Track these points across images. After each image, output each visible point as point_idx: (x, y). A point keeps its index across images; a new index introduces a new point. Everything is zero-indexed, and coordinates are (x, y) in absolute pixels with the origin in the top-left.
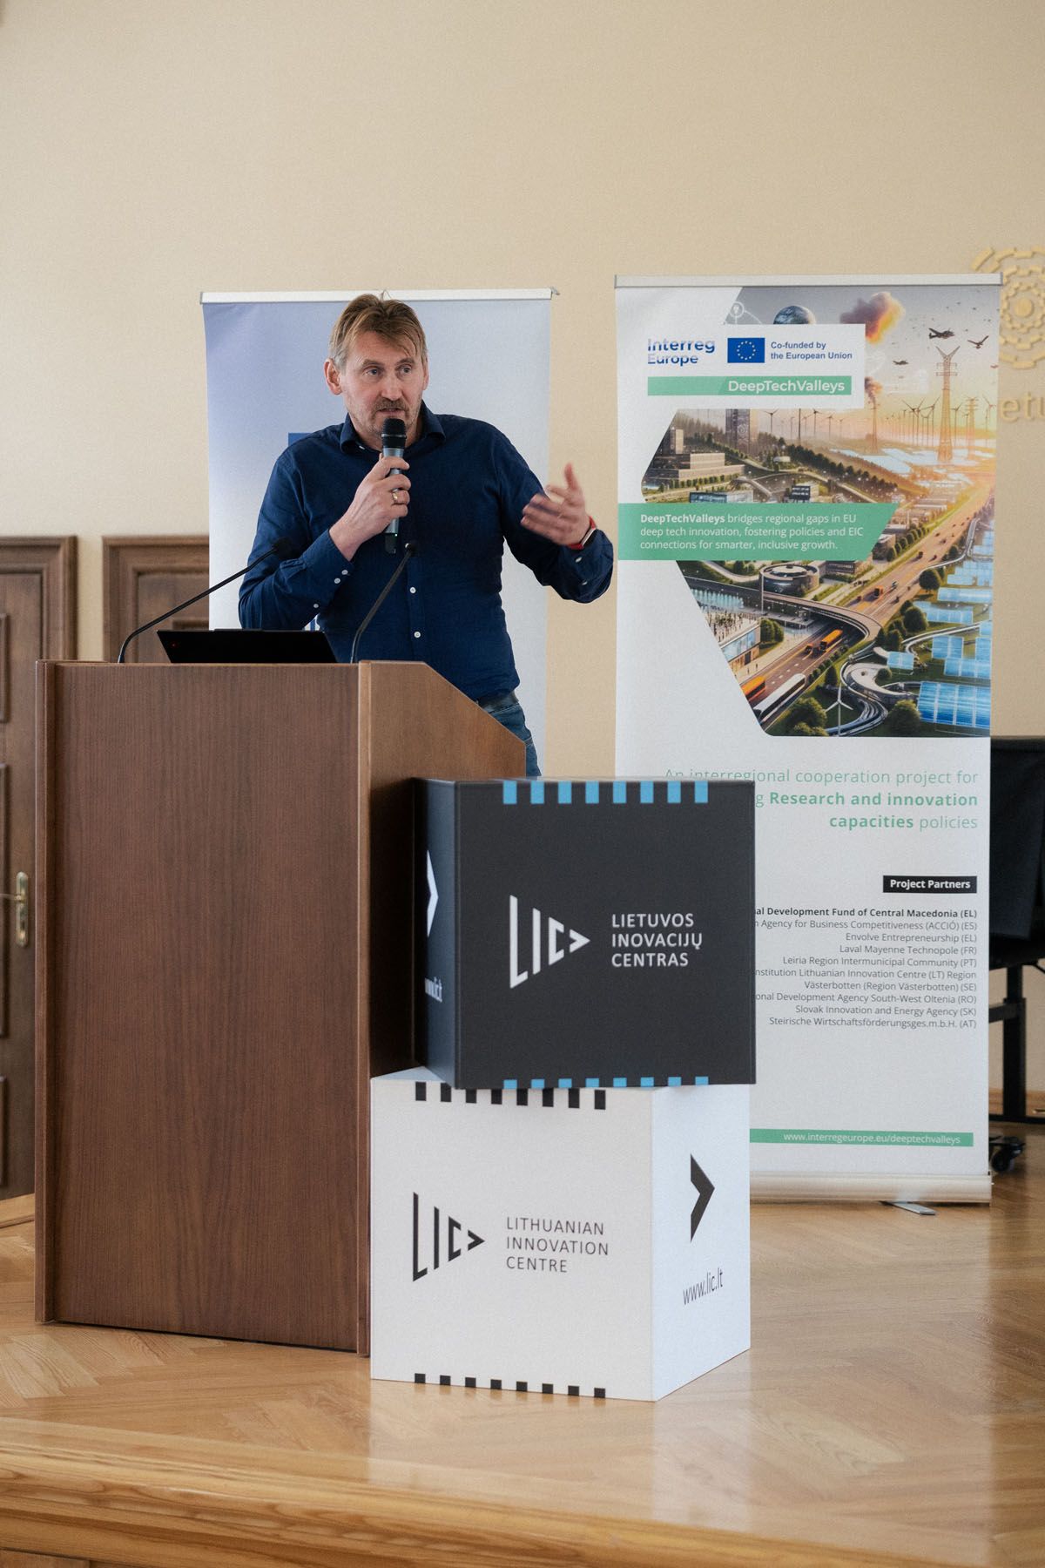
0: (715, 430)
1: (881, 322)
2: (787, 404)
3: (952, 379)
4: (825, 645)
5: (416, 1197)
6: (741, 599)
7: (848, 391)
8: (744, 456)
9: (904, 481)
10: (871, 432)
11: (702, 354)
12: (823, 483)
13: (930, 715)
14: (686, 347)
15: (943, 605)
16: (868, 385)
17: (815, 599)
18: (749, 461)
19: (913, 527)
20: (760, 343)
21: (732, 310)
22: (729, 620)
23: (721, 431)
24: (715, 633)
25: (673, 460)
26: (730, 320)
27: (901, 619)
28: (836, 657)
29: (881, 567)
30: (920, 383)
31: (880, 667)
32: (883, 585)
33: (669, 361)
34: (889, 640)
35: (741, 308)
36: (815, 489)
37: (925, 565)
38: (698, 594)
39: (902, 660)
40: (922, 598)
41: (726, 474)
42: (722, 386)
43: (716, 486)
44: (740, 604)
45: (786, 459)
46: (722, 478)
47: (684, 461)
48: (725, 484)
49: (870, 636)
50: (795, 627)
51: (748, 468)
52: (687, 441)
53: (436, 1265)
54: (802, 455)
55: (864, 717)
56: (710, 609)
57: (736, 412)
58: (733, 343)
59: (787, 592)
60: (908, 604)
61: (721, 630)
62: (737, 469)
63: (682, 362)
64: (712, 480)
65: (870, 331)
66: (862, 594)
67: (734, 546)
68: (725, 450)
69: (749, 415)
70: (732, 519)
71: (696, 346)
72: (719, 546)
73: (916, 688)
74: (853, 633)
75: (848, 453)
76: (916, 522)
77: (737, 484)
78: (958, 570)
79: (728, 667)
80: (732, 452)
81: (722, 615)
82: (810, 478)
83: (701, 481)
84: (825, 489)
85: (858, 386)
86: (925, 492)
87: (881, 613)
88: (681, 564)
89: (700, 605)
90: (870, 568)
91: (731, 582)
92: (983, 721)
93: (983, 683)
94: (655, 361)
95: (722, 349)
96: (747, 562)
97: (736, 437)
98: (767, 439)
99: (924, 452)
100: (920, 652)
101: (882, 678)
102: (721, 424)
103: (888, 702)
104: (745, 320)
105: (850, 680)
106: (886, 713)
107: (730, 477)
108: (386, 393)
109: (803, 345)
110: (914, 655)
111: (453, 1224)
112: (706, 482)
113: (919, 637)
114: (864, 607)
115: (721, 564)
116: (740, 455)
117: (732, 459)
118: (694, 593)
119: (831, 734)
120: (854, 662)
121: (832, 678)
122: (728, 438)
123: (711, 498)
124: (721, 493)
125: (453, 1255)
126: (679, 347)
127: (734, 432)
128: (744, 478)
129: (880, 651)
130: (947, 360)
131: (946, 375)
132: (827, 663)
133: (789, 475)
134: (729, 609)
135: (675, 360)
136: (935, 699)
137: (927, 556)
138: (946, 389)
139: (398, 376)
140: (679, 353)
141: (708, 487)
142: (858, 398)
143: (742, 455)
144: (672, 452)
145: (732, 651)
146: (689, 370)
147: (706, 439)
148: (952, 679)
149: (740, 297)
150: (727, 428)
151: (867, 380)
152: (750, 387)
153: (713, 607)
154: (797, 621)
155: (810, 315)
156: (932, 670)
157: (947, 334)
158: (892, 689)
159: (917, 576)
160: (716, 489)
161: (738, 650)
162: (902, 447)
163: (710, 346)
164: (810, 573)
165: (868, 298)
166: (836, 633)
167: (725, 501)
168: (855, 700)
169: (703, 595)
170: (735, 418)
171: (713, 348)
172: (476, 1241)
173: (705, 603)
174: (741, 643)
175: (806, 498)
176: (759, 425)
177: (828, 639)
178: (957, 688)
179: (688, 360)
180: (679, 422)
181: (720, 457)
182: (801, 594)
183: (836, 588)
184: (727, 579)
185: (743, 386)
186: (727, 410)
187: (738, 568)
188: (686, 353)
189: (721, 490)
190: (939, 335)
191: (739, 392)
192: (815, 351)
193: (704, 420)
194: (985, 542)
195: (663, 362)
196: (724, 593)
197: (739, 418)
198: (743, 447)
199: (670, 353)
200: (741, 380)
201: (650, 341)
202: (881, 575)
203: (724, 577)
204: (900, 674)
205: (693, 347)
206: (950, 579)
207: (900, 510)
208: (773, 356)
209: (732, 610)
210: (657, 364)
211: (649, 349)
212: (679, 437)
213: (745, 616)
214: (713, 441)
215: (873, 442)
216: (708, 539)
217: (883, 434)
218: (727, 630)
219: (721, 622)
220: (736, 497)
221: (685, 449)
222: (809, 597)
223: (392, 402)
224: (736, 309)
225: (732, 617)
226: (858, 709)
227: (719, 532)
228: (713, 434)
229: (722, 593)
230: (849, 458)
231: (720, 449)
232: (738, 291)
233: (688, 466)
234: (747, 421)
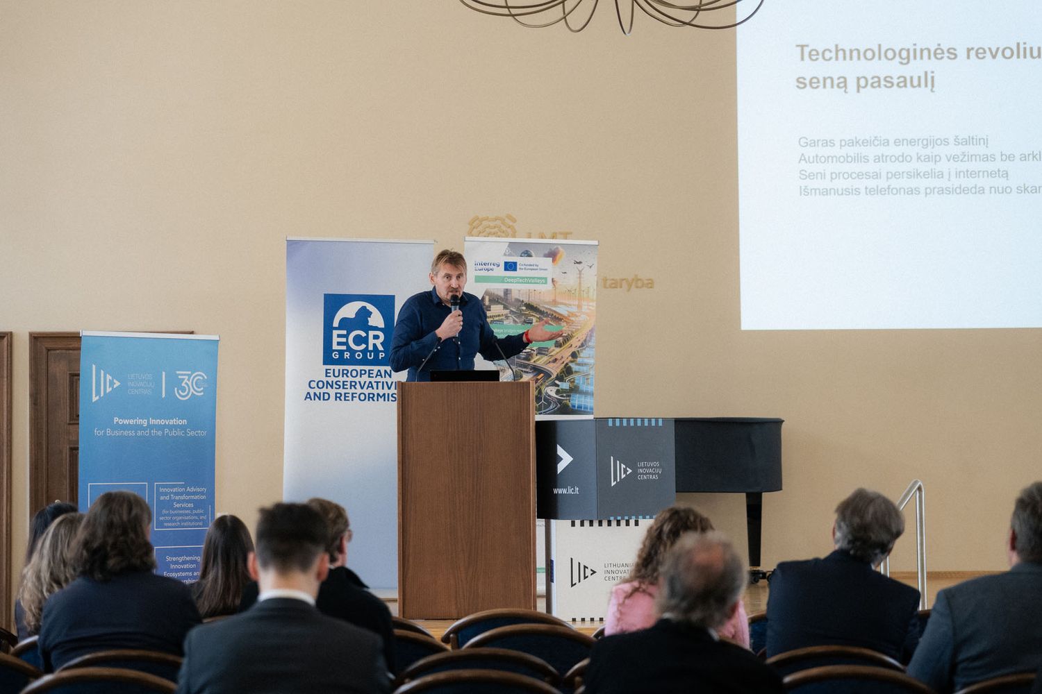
0: (500, 296)
1: (558, 256)
2: (524, 287)
3: (582, 279)
4: (538, 380)
5: (572, 559)
7: (546, 283)
9: (566, 318)
10: (554, 298)
11: (495, 267)
12: (537, 317)
13: (574, 406)
14: (489, 264)
15: (579, 364)
16: (553, 280)
17: (534, 362)
18: (511, 309)
19: (569, 335)
20: (515, 264)
21: (505, 251)
22: (504, 370)
23: (502, 297)
26: (505, 255)
27: (564, 370)
28: (542, 385)
29: (558, 350)
30: (570, 281)
31: (557, 388)
32: (558, 357)
33: (483, 269)
34: (560, 378)
35: (509, 250)
36: (534, 320)
37: (573, 349)
39: (565, 385)
40: (572, 362)
42: (502, 280)
43: (500, 318)
45: (524, 308)
46: (502, 315)
48: (504, 317)
49: (554, 376)
50: (527, 372)
51: (511, 311)
52: (490, 300)
53: (579, 581)
54: (530, 307)
55: (551, 407)
56: (498, 365)
57: (507, 290)
58: (506, 263)
59: (524, 359)
60: (567, 364)
62: (508, 312)
63: (488, 270)
64: (499, 316)
65: (554, 261)
66: (551, 360)
68: (503, 304)
69: (511, 291)
70: (505, 331)
73: (569, 396)
74: (548, 375)
75: (546, 306)
76: (570, 333)
77: (507, 317)
78: (584, 351)
80: (505, 305)
81: (502, 368)
82: (532, 315)
83: (494, 316)
84: (538, 320)
85: (549, 281)
86: (573, 322)
87: (557, 367)
90: (554, 350)
92: (592, 409)
93: (592, 394)
94: (478, 269)
95: (502, 266)
97: (507, 299)
98: (517, 300)
99: (573, 306)
100: (572, 382)
101: (558, 392)
102: (502, 294)
103: (560, 401)
104: (510, 255)
105: (547, 393)
106: (559, 405)
107: (505, 315)
108: (452, 285)
109: (530, 265)
110: (569, 383)
111: (585, 567)
112: (497, 316)
113: (571, 377)
114: (551, 365)
117: (505, 308)
119: (540, 414)
120: (548, 386)
121: (540, 392)
122: (504, 300)
124: (501, 321)
125: (585, 577)
126: (487, 265)
127: (506, 297)
128: (510, 315)
129: (557, 382)
130: (580, 272)
131: (580, 278)
132: (539, 387)
133: (526, 314)
135: (485, 269)
136: (576, 401)
137: (574, 346)
138: (580, 283)
139: (457, 279)
140: (487, 267)
141: (497, 318)
142: (549, 285)
143: (509, 306)
146: (490, 273)
147: (496, 300)
148: (582, 393)
149: (509, 247)
150: (504, 296)
151: (553, 279)
152: (512, 280)
154: (527, 370)
155: (533, 254)
156: (574, 390)
157: (580, 263)
158: (561, 396)
159: (570, 354)
162: (565, 304)
164: (532, 352)
165: (553, 248)
166: (542, 375)
168: (548, 400)
170: (507, 292)
171: (499, 265)
172: (594, 572)
175: (531, 323)
176: (515, 295)
177: (539, 377)
178: (583, 396)
179: (490, 269)
180: (487, 293)
181: (501, 307)
182: (529, 360)
183: (542, 358)
185: (509, 280)
186: (503, 289)
188: (489, 267)
189: (502, 319)
190: (577, 263)
191: (508, 282)
192: (535, 267)
193: (496, 293)
194: (592, 341)
195: (481, 270)
198: (509, 303)
199: (484, 267)
200: (509, 277)
201: (475, 261)
202: (558, 353)
204: (564, 391)
205: (492, 265)
206: (582, 355)
207: (564, 328)
208: (520, 269)
209: (505, 366)
211: (476, 265)
212: (487, 299)
214: (499, 301)
215: (555, 302)
217: (558, 300)
222: (532, 361)
223: (455, 289)
224: (507, 250)
225: (506, 369)
226: (549, 404)
228: (499, 298)
230: (546, 308)
231: (502, 304)
232: (508, 244)
233: (490, 310)
234: (511, 293)
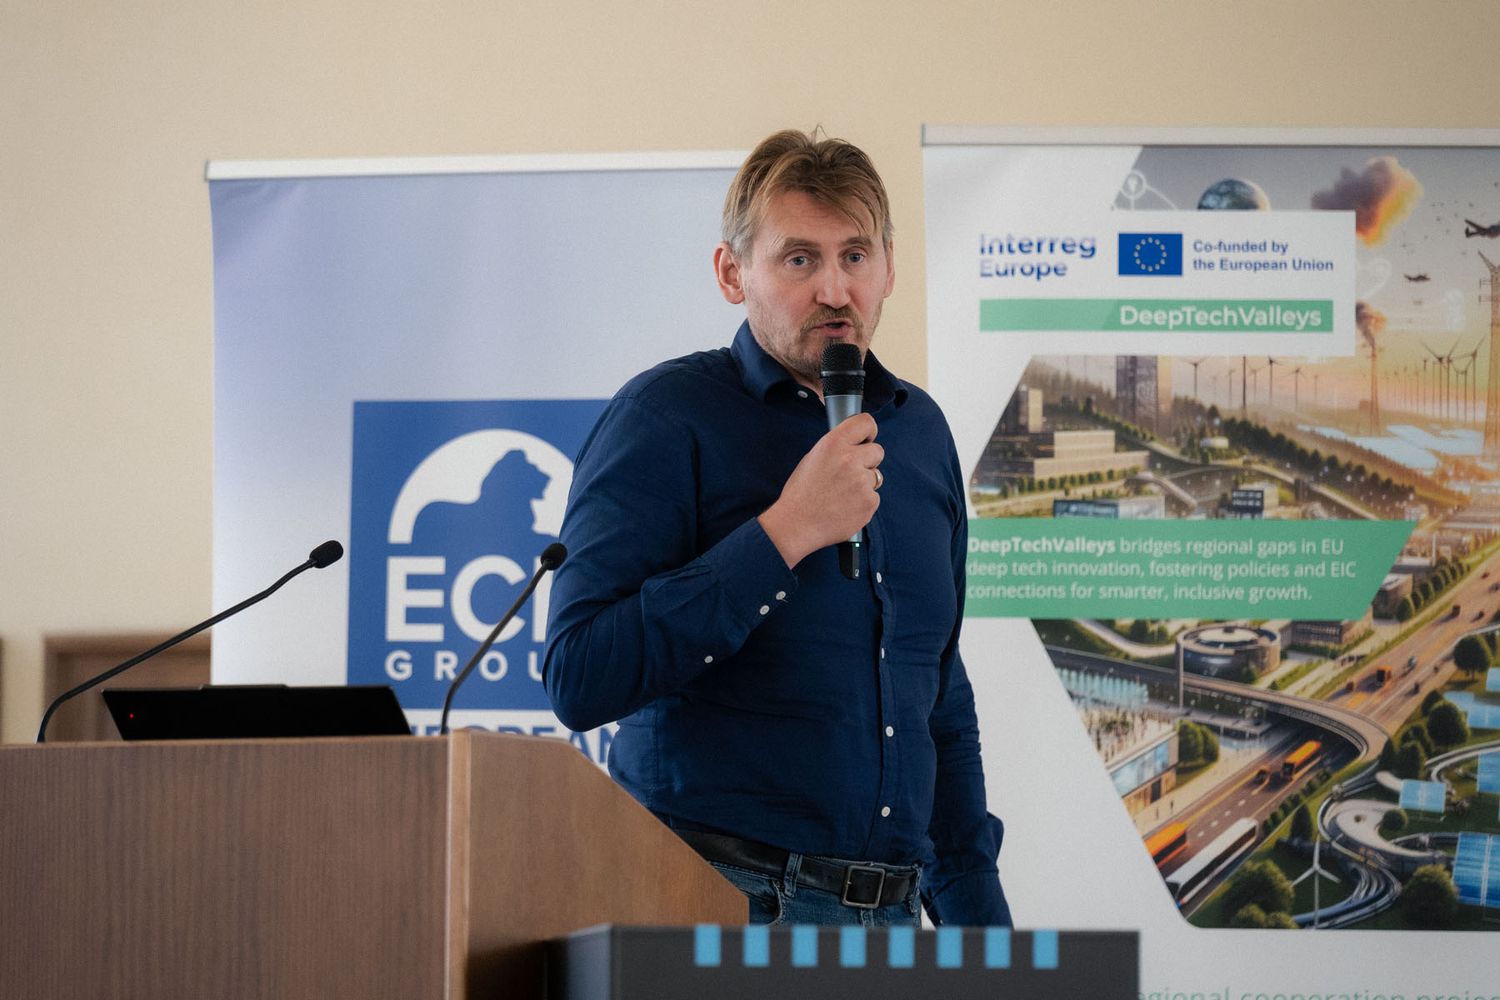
0: (1097, 391)
1: (1384, 208)
2: (1223, 347)
4: (1290, 769)
6: (1144, 687)
7: (1327, 326)
8: (1148, 437)
9: (1425, 483)
10: (1367, 397)
11: (1074, 261)
12: (1285, 485)
13: (1474, 892)
14: (1045, 247)
15: (1494, 698)
16: (1361, 315)
17: (1274, 686)
18: (1158, 446)
19: (1441, 561)
20: (1174, 242)
21: (1126, 185)
22: (1124, 724)
23: (1108, 394)
24: (1099, 747)
25: (1023, 444)
26: (1122, 202)
27: (1423, 723)
28: (1310, 790)
29: (1388, 631)
30: (1450, 314)
31: (1387, 807)
32: (1392, 663)
33: (1018, 271)
34: (1403, 760)
35: (1140, 181)
36: (1271, 494)
37: (1464, 629)
38: (1069, 678)
39: (1426, 795)
40: (1458, 686)
41: (1117, 468)
42: (1108, 316)
43: (1100, 488)
44: (1142, 695)
45: (1221, 443)
46: (1111, 475)
47: (1042, 445)
48: (1117, 485)
49: (1369, 753)
50: (1240, 735)
51: (1155, 458)
52: (1049, 410)
54: (1250, 436)
55: (1359, 894)
56: (1090, 705)
57: (1133, 360)
58: (1127, 242)
59: (1225, 674)
60: (1434, 696)
61: (1109, 741)
62: (1134, 459)
63: (1039, 274)
64: (1093, 478)
65: (1364, 224)
66: (1355, 678)
67: (1131, 593)
68: (1116, 427)
69: (1155, 367)
70: (1127, 546)
71: (1064, 247)
72: (1104, 593)
73: (1449, 844)
74: (1339, 746)
75: (1329, 432)
76: (1447, 552)
77: (1135, 485)
79: (1121, 806)
80: (1126, 431)
81: (1110, 716)
82: (1263, 476)
83: (1073, 480)
84: (1289, 495)
85: (1345, 317)
86: (1463, 502)
87: (1389, 712)
88: (1039, 626)
89: (1072, 695)
90: (1369, 634)
91: (1127, 657)
94: (992, 271)
95: (1109, 252)
96: (1153, 622)
97: (1134, 403)
98: (1187, 407)
99: (1461, 433)
100: (1457, 780)
101: (1390, 826)
102: (1108, 381)
103: (1401, 868)
104: (1149, 203)
105: (1335, 829)
106: (1397, 887)
107: (1124, 473)
108: (824, 293)
109: (1249, 247)
110: (1445, 786)
112: (1081, 481)
113: (1455, 755)
114: (1358, 701)
115: (1109, 625)
116: (1140, 436)
117: (1126, 440)
118: (1061, 676)
119: (1303, 925)
120: (1342, 798)
121: (1302, 826)
122: (1120, 405)
123: (1090, 509)
124: (1108, 501)
126: (1034, 249)
127: (1130, 395)
128: (1148, 475)
129: (1387, 779)
130: (1497, 274)
131: (1496, 299)
132: (1295, 800)
133: (1226, 472)
134: (1123, 704)
135: (1027, 269)
136: (1483, 865)
137: (1468, 612)
138: (1495, 325)
139: (844, 267)
140: (1033, 259)
141: (1086, 491)
142: (1345, 338)
143: (1144, 436)
144: (1023, 429)
145: (1128, 778)
146: (1050, 288)
147: (1081, 407)
149: (1139, 163)
150: (1118, 389)
151: (1359, 308)
152: (1159, 316)
153: (1096, 701)
154: (1241, 725)
155: (1261, 194)
156: (1473, 813)
157: (1495, 231)
158: (1408, 845)
159: (1449, 649)
160: (1099, 494)
161: (1139, 777)
162: (1424, 422)
163: (1086, 246)
164: (1264, 641)
165: (1360, 167)
166: (1310, 747)
167: (1116, 514)
168: (1343, 863)
169: (1077, 680)
170: (1132, 370)
171: (1093, 250)
173: (1081, 694)
174: (1143, 764)
175: (1256, 510)
176: (1174, 383)
177: (1297, 757)
179: (1049, 270)
180: (1035, 376)
181: (1108, 437)
182: (1249, 679)
183: (1310, 668)
184: (1119, 652)
185: (1144, 317)
186: (1118, 357)
187: (1138, 633)
188: (1045, 258)
189: (1108, 495)
190: (1482, 231)
191: (1138, 327)
192: (1270, 256)
193: (1078, 374)
195: (1006, 273)
196: (1113, 677)
197: (1139, 372)
198: (1148, 422)
199: (1019, 258)
200: (1141, 304)
201: (982, 236)
202: (1388, 646)
203: (1112, 648)
204: (1422, 820)
205: (1058, 247)
207: (1419, 533)
208: (1198, 264)
209: (1128, 707)
210: (995, 276)
211: (982, 250)
212: (1035, 403)
213: (1150, 717)
214: (1094, 409)
215: (1372, 414)
216: (1085, 581)
217: (1389, 401)
218: (1120, 741)
219: (1109, 726)
220: (1135, 509)
221: (1044, 425)
222: (1263, 684)
223: (835, 310)
224: (1133, 183)
225: (1129, 719)
226: (1350, 880)
227: (1105, 570)
228: (1093, 397)
229: (1109, 676)
230: (1332, 442)
231: (1105, 425)
232: (1135, 153)
233: (1050, 455)
234: (1152, 376)
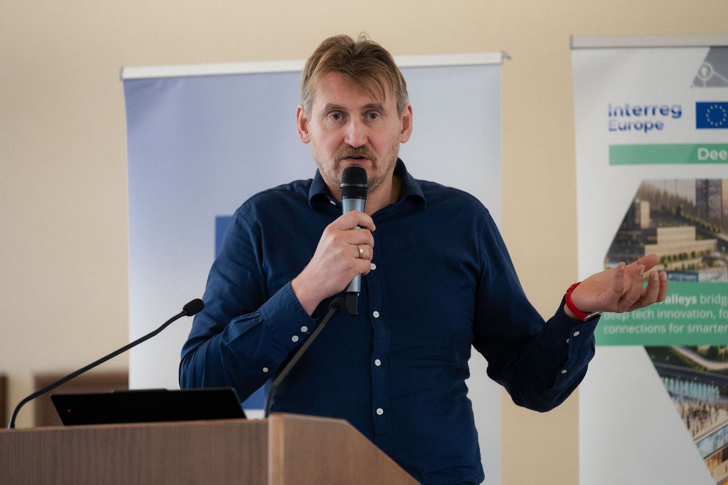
0: (684, 202)
6: (717, 388)
8: (717, 229)
11: (668, 120)
14: (650, 112)
18: (723, 236)
21: (700, 72)
22: (704, 412)
23: (691, 203)
24: (689, 427)
25: (637, 236)
26: (698, 83)
33: (632, 127)
35: (709, 69)
38: (669, 383)
41: (697, 250)
42: (690, 155)
43: (687, 263)
44: (715, 394)
46: (693, 255)
47: (650, 236)
48: (697, 261)
51: (721, 243)
52: (653, 214)
56: (682, 400)
57: (707, 183)
58: (701, 108)
61: (695, 423)
62: (708, 244)
63: (646, 128)
64: (682, 257)
67: (707, 329)
68: (696, 224)
69: (720, 186)
70: (705, 300)
71: (661, 111)
72: (691, 329)
77: (709, 261)
79: (703, 464)
80: (703, 226)
81: (695, 406)
83: (669, 258)
88: (650, 350)
89: (671, 394)
91: (705, 369)
94: (617, 127)
95: (690, 115)
96: (722, 347)
97: (707, 209)
102: (691, 195)
104: (715, 83)
107: (702, 254)
108: (349, 138)
112: (675, 258)
115: (694, 349)
116: (712, 229)
117: (703, 233)
118: (664, 382)
122: (699, 212)
123: (681, 276)
126: (643, 113)
127: (705, 204)
128: (717, 254)
134: (704, 398)
135: (639, 126)
139: (365, 122)
140: (642, 119)
141: (678, 265)
143: (714, 230)
144: (637, 227)
145: (708, 446)
146: (653, 138)
147: (674, 212)
149: (709, 58)
150: (697, 200)
153: (686, 398)
160: (686, 266)
161: (715, 445)
163: (676, 110)
167: (697, 280)
169: (675, 383)
170: (706, 188)
171: (680, 113)
173: (677, 393)
174: (717, 438)
179: (652, 126)
180: (645, 193)
181: (691, 231)
184: (700, 367)
185: (713, 155)
186: (697, 181)
187: (712, 354)
188: (650, 119)
189: (692, 267)
191: (709, 161)
193: (672, 191)
195: (625, 128)
196: (698, 382)
197: (710, 189)
198: (716, 221)
199: (633, 119)
200: (711, 147)
201: (610, 106)
203: (696, 365)
205: (658, 112)
209: (707, 400)
210: (619, 131)
211: (610, 115)
212: (645, 209)
213: (721, 407)
214: (682, 214)
216: (678, 322)
218: (702, 423)
219: (695, 414)
220: (709, 276)
221: (651, 224)
223: (355, 149)
224: (704, 71)
225: (707, 408)
227: (690, 315)
228: (682, 206)
229: (695, 382)
231: (689, 223)
232: (705, 52)
233: (655, 242)
234: (719, 192)
